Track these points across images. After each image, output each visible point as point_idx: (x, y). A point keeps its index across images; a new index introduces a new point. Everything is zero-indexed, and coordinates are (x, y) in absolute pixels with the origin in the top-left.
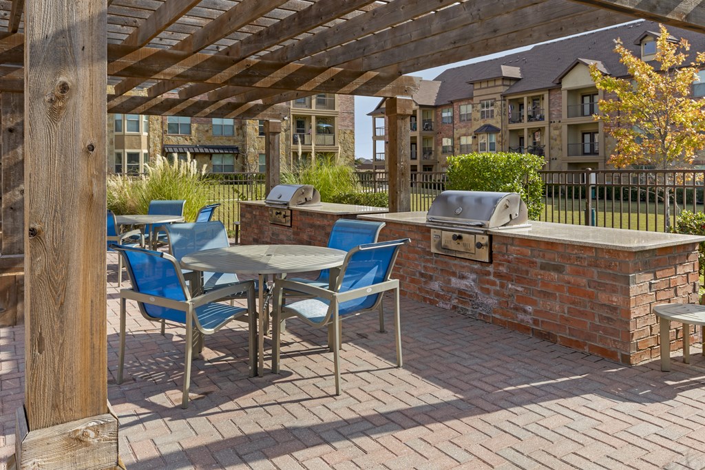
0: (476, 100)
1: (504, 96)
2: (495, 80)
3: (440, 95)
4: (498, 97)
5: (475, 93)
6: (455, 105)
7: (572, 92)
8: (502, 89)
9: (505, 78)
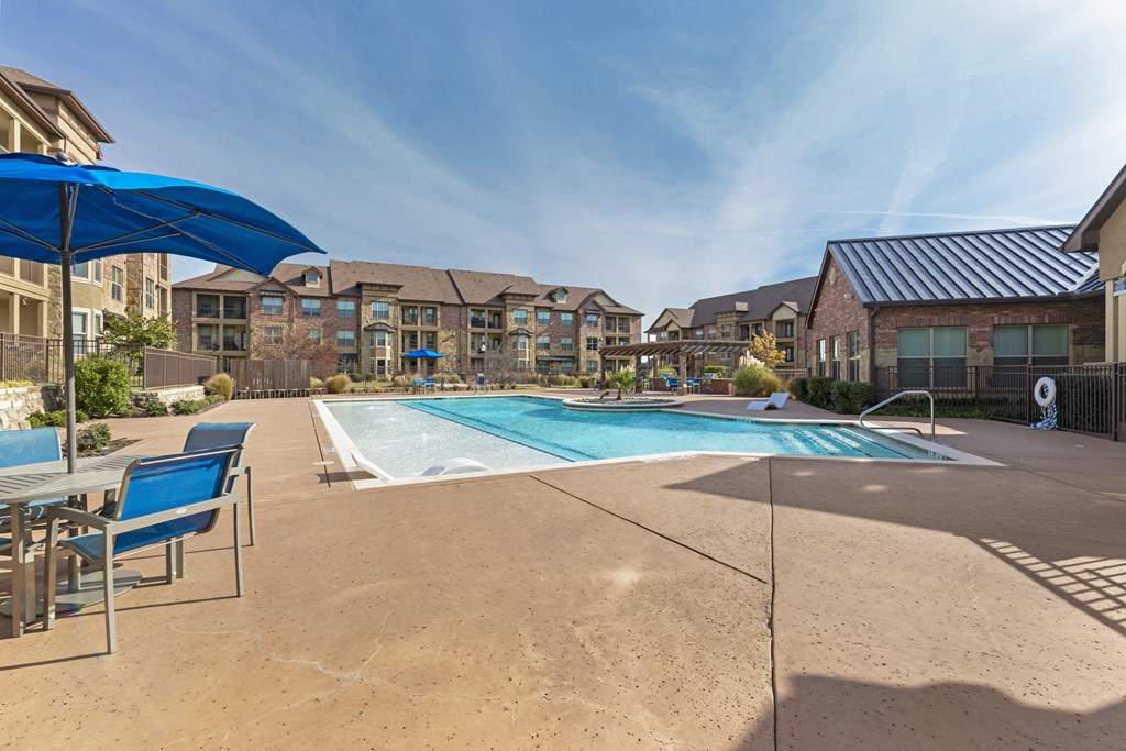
0: (719, 325)
1: (737, 323)
2: (731, 312)
3: (694, 319)
4: (733, 323)
5: (719, 320)
6: (705, 328)
7: (778, 322)
8: (735, 319)
9: (737, 312)
